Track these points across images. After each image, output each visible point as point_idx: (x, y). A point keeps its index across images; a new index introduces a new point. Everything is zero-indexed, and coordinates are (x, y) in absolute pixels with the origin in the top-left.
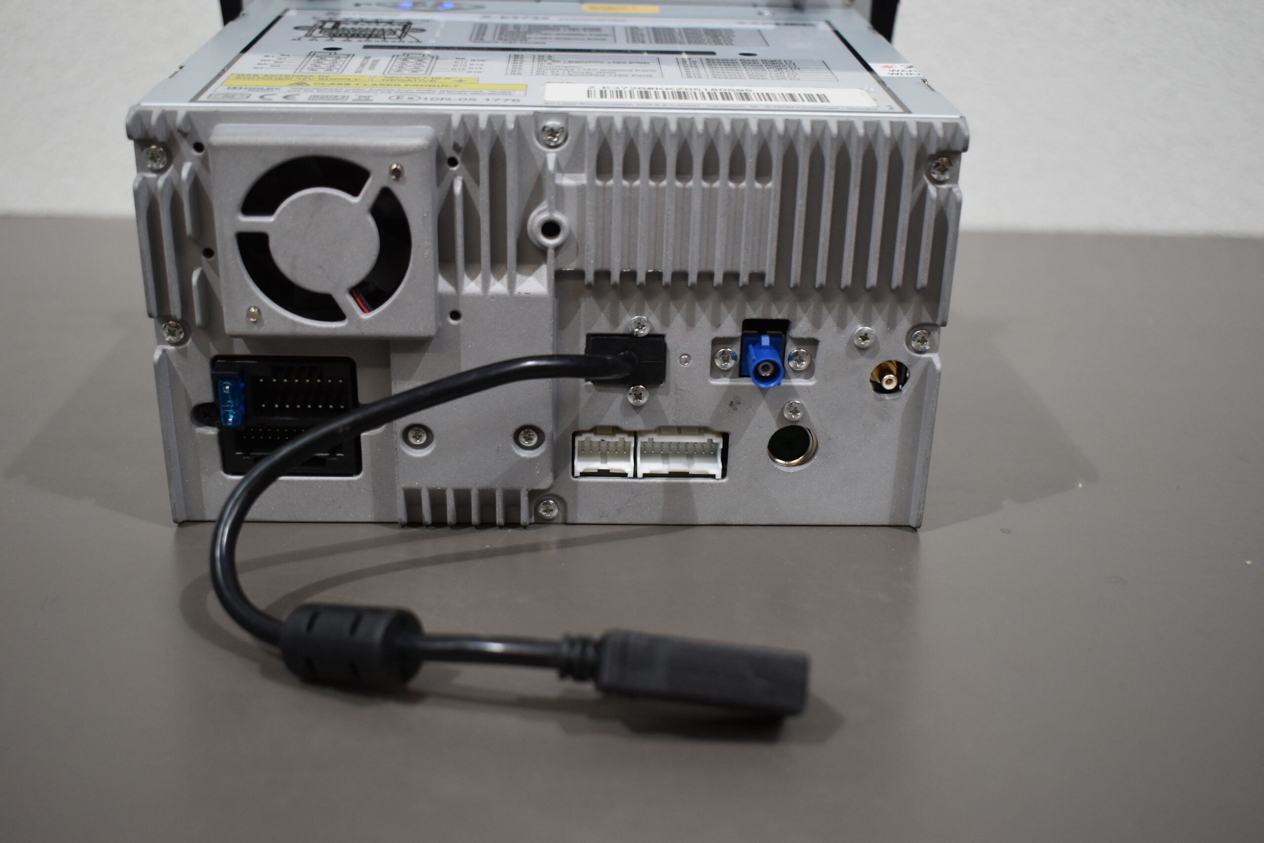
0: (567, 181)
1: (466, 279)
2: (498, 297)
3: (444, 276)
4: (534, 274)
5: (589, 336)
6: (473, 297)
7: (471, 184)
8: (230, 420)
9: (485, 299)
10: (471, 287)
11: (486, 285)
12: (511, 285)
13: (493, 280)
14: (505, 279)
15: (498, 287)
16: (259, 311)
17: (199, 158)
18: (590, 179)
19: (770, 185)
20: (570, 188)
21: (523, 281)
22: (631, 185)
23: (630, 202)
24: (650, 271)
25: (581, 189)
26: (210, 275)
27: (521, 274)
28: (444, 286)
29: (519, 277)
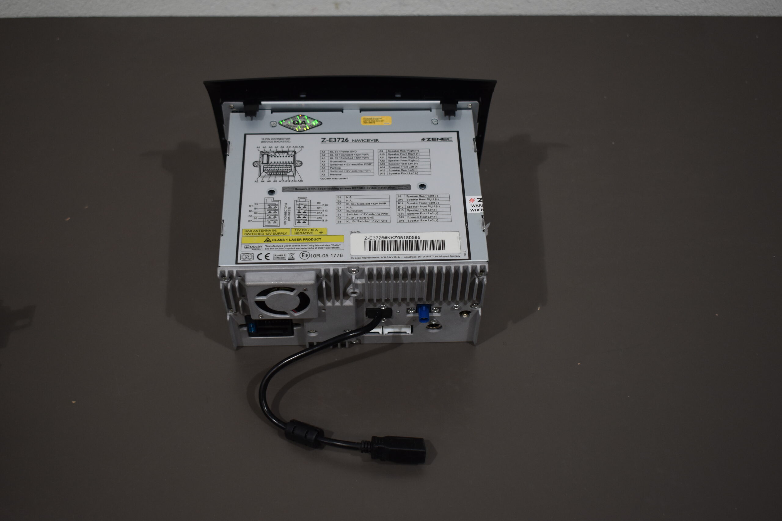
0: (359, 282)
1: (327, 301)
2: (338, 307)
3: (320, 301)
4: (349, 299)
5: (367, 309)
6: (329, 307)
7: (328, 282)
8: (253, 331)
9: (333, 307)
10: (329, 304)
11: (333, 303)
12: (342, 303)
13: (336, 302)
14: (340, 301)
15: (337, 304)
16: (262, 315)
17: (240, 279)
18: (366, 282)
19: (424, 281)
20: (360, 284)
21: (345, 302)
22: (379, 283)
23: (379, 286)
24: (386, 299)
25: (363, 284)
26: (245, 301)
27: (345, 299)
28: (320, 304)
29: (344, 300)
